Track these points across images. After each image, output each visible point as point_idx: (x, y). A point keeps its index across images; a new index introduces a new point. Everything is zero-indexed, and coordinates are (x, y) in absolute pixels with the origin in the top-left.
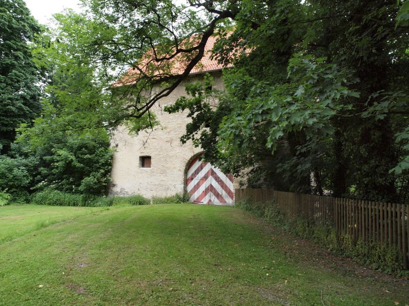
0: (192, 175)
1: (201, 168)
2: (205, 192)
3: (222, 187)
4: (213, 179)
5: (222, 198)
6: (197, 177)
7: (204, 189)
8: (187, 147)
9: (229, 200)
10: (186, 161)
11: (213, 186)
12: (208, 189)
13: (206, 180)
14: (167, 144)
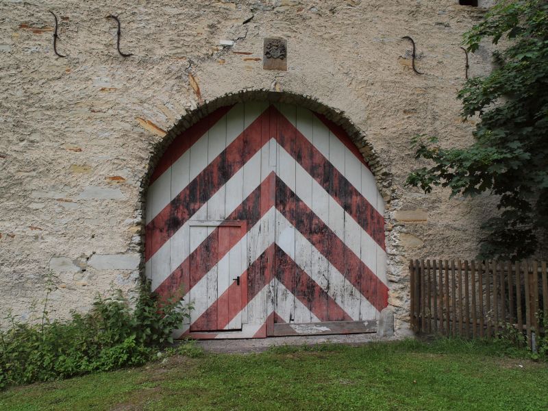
0: (175, 203)
1: (222, 171)
2: (248, 285)
3: (328, 254)
4: (283, 220)
5: (331, 302)
6: (200, 214)
7: (240, 269)
8: (163, 67)
9: (359, 309)
10: (154, 131)
11: (284, 254)
12: (263, 269)
13: (248, 229)
14: (29, 38)
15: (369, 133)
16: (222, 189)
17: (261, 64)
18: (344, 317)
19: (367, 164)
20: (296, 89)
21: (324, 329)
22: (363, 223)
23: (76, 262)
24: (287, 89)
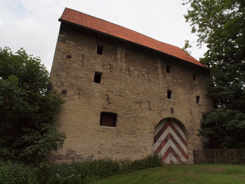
0: (155, 137)
2: (167, 154)
4: (171, 141)
5: (179, 158)
6: (159, 139)
7: (165, 150)
8: (156, 112)
9: (184, 160)
10: (156, 124)
11: (172, 148)
12: (169, 150)
13: (166, 143)
14: (136, 105)
15: (186, 126)
16: (162, 135)
17: (170, 112)
18: (182, 161)
19: (184, 132)
20: (175, 117)
21: (179, 163)
22: (183, 142)
23: (144, 148)
24: (174, 117)
